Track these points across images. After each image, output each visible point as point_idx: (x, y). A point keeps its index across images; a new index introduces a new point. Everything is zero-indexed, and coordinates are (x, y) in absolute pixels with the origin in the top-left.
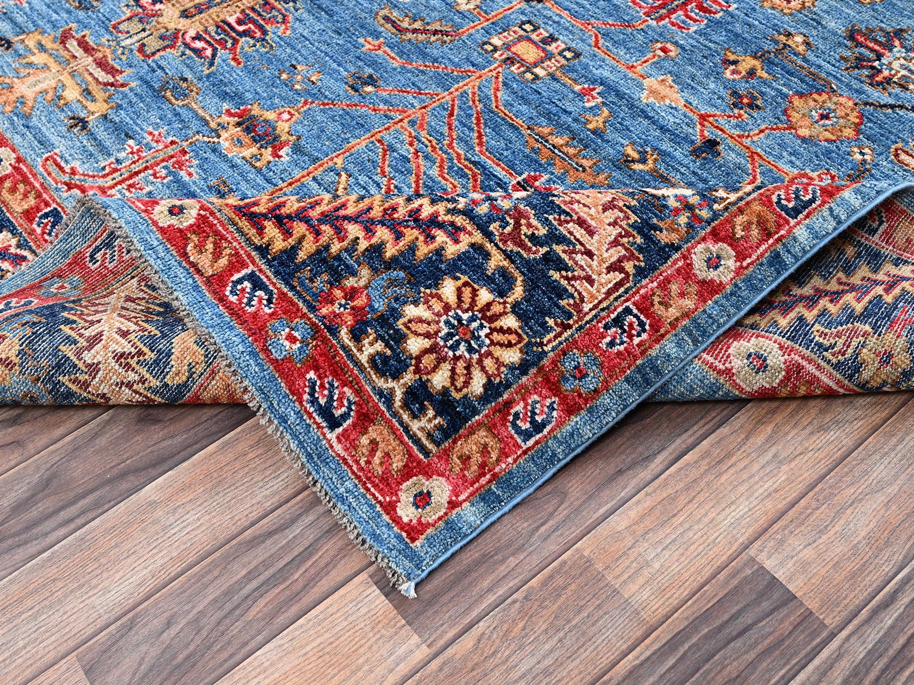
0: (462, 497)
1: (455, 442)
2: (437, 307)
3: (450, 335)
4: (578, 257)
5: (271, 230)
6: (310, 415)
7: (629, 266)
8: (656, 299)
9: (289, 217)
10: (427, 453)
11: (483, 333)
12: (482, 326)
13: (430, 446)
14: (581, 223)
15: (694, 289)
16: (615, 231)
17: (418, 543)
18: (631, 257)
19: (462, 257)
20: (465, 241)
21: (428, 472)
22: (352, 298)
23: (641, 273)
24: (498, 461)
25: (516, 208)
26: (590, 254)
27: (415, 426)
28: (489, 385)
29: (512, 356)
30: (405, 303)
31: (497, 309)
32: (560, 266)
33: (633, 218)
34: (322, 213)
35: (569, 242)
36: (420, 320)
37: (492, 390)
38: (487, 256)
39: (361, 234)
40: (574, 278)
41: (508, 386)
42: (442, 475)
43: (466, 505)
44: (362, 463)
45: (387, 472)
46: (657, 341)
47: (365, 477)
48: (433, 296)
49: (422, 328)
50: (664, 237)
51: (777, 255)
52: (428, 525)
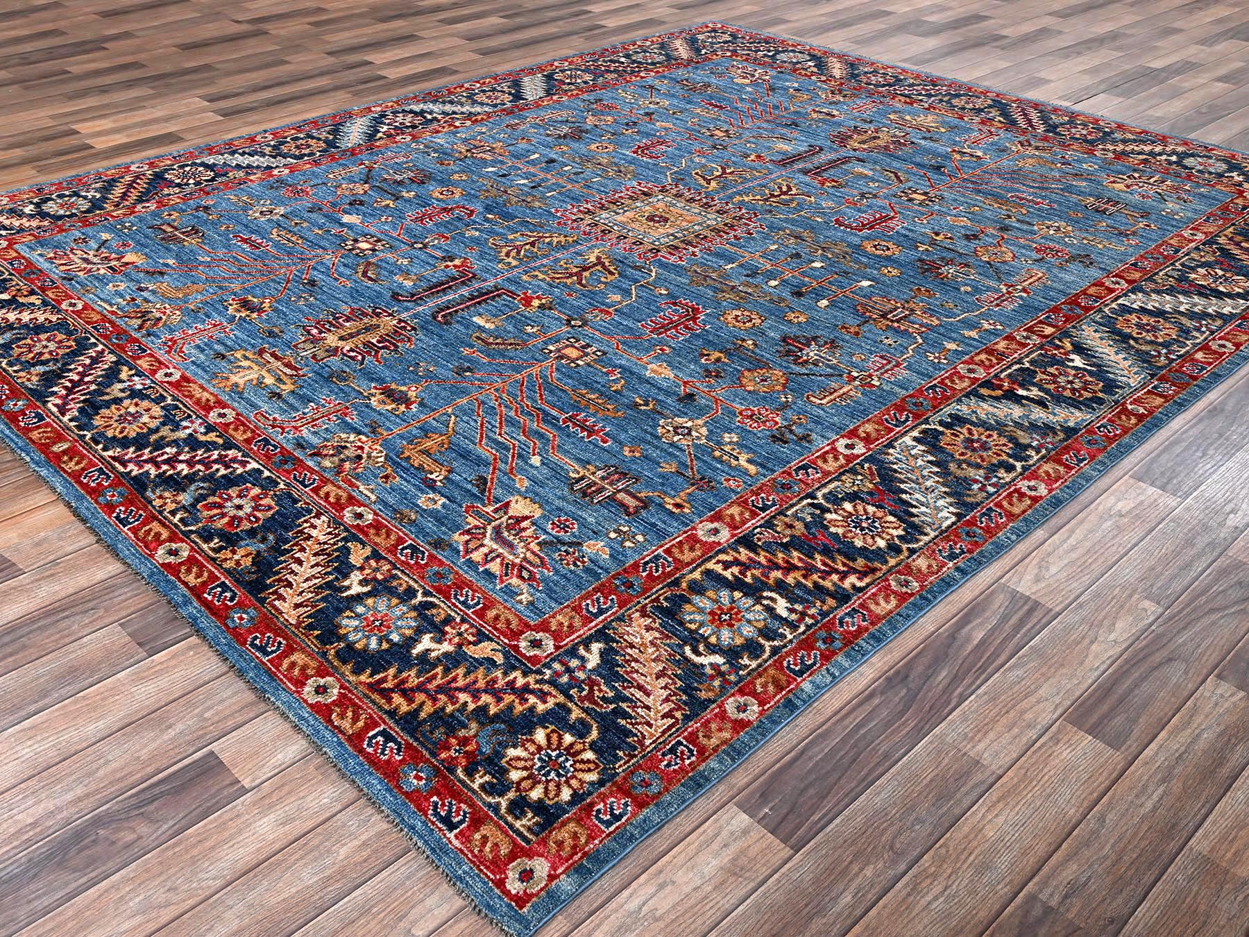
0: (560, 871)
1: (550, 832)
2: (532, 748)
3: (542, 768)
4: (639, 710)
5: (397, 699)
6: (433, 823)
7: (678, 715)
8: (701, 734)
9: (412, 690)
10: (528, 841)
11: (568, 764)
12: (567, 760)
13: (530, 837)
14: (640, 688)
15: (729, 725)
16: (665, 693)
17: (525, 910)
18: (679, 708)
19: (549, 713)
20: (551, 702)
21: (530, 854)
22: (465, 745)
23: (687, 718)
24: (587, 843)
25: (589, 678)
26: (648, 708)
27: (518, 824)
28: (575, 795)
29: (593, 777)
30: (506, 747)
31: (579, 747)
32: (625, 715)
33: (679, 683)
34: (438, 686)
35: (631, 701)
36: (519, 759)
37: (576, 797)
38: (569, 711)
39: (469, 700)
40: (637, 723)
41: (590, 794)
42: (542, 856)
43: (562, 877)
44: (476, 851)
45: (497, 856)
46: (704, 761)
47: (479, 861)
48: (527, 740)
49: (521, 764)
50: (703, 695)
51: (790, 701)
52: (532, 895)
